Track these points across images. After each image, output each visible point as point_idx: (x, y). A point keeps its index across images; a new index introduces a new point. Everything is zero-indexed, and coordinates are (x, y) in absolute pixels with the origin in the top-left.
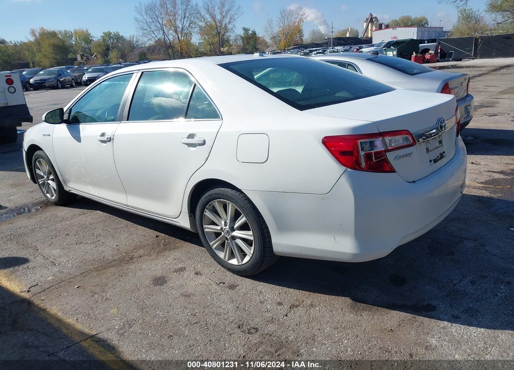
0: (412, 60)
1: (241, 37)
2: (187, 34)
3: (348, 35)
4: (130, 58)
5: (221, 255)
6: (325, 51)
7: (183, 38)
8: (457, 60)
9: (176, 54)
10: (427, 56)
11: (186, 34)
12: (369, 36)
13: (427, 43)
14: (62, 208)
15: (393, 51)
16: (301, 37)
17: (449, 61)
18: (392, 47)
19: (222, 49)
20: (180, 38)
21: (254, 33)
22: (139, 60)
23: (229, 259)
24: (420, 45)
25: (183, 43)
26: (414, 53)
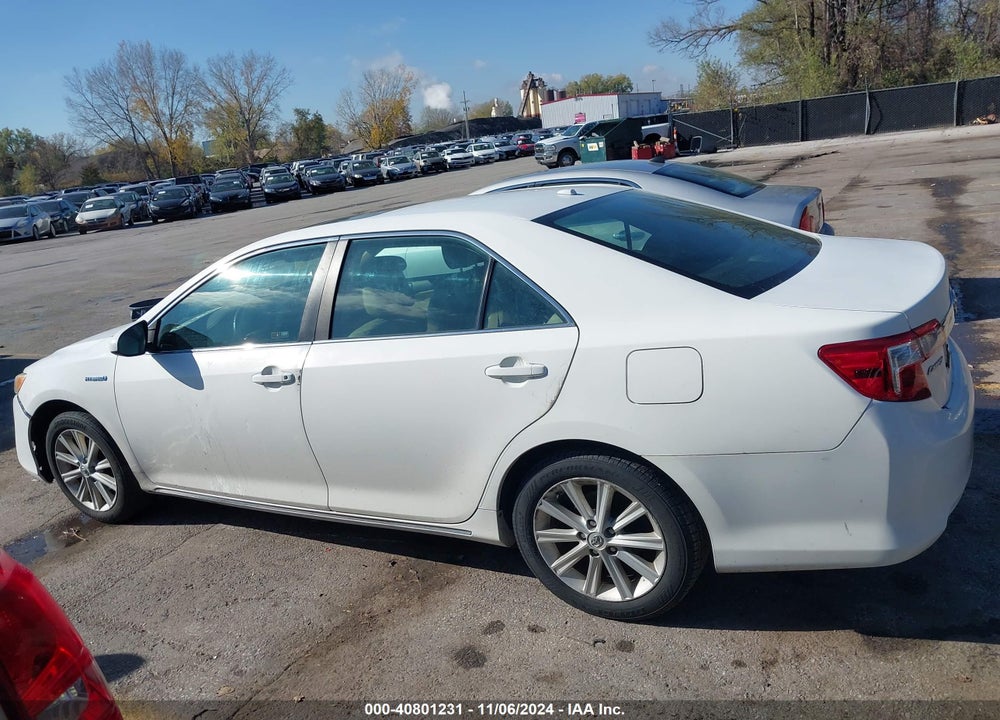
0: (634, 156)
1: (293, 128)
2: (182, 126)
3: (494, 114)
4: (64, 181)
5: (580, 586)
6: (466, 146)
7: (174, 136)
8: (709, 153)
9: (163, 168)
10: (659, 147)
11: (180, 127)
12: (533, 113)
13: (651, 124)
14: (130, 529)
15: (597, 141)
16: (407, 119)
17: (696, 154)
18: (594, 134)
19: (256, 153)
20: (168, 135)
21: (318, 120)
22: (84, 183)
23: (599, 591)
24: (643, 128)
25: (174, 146)
26: (635, 142)
